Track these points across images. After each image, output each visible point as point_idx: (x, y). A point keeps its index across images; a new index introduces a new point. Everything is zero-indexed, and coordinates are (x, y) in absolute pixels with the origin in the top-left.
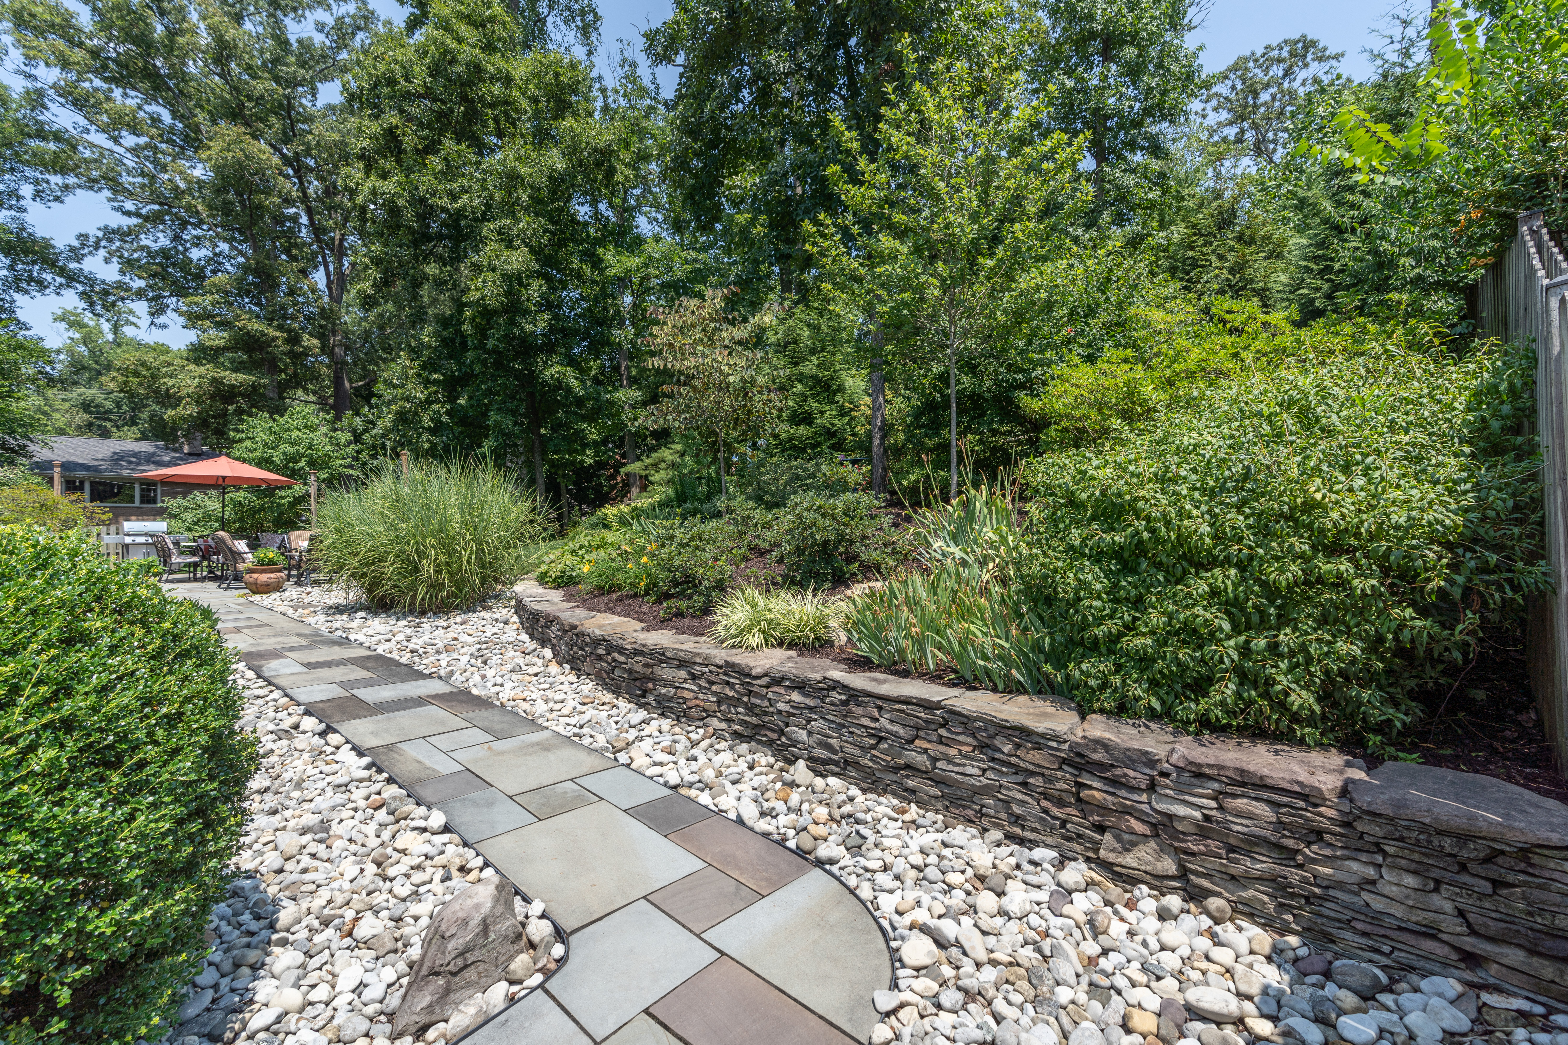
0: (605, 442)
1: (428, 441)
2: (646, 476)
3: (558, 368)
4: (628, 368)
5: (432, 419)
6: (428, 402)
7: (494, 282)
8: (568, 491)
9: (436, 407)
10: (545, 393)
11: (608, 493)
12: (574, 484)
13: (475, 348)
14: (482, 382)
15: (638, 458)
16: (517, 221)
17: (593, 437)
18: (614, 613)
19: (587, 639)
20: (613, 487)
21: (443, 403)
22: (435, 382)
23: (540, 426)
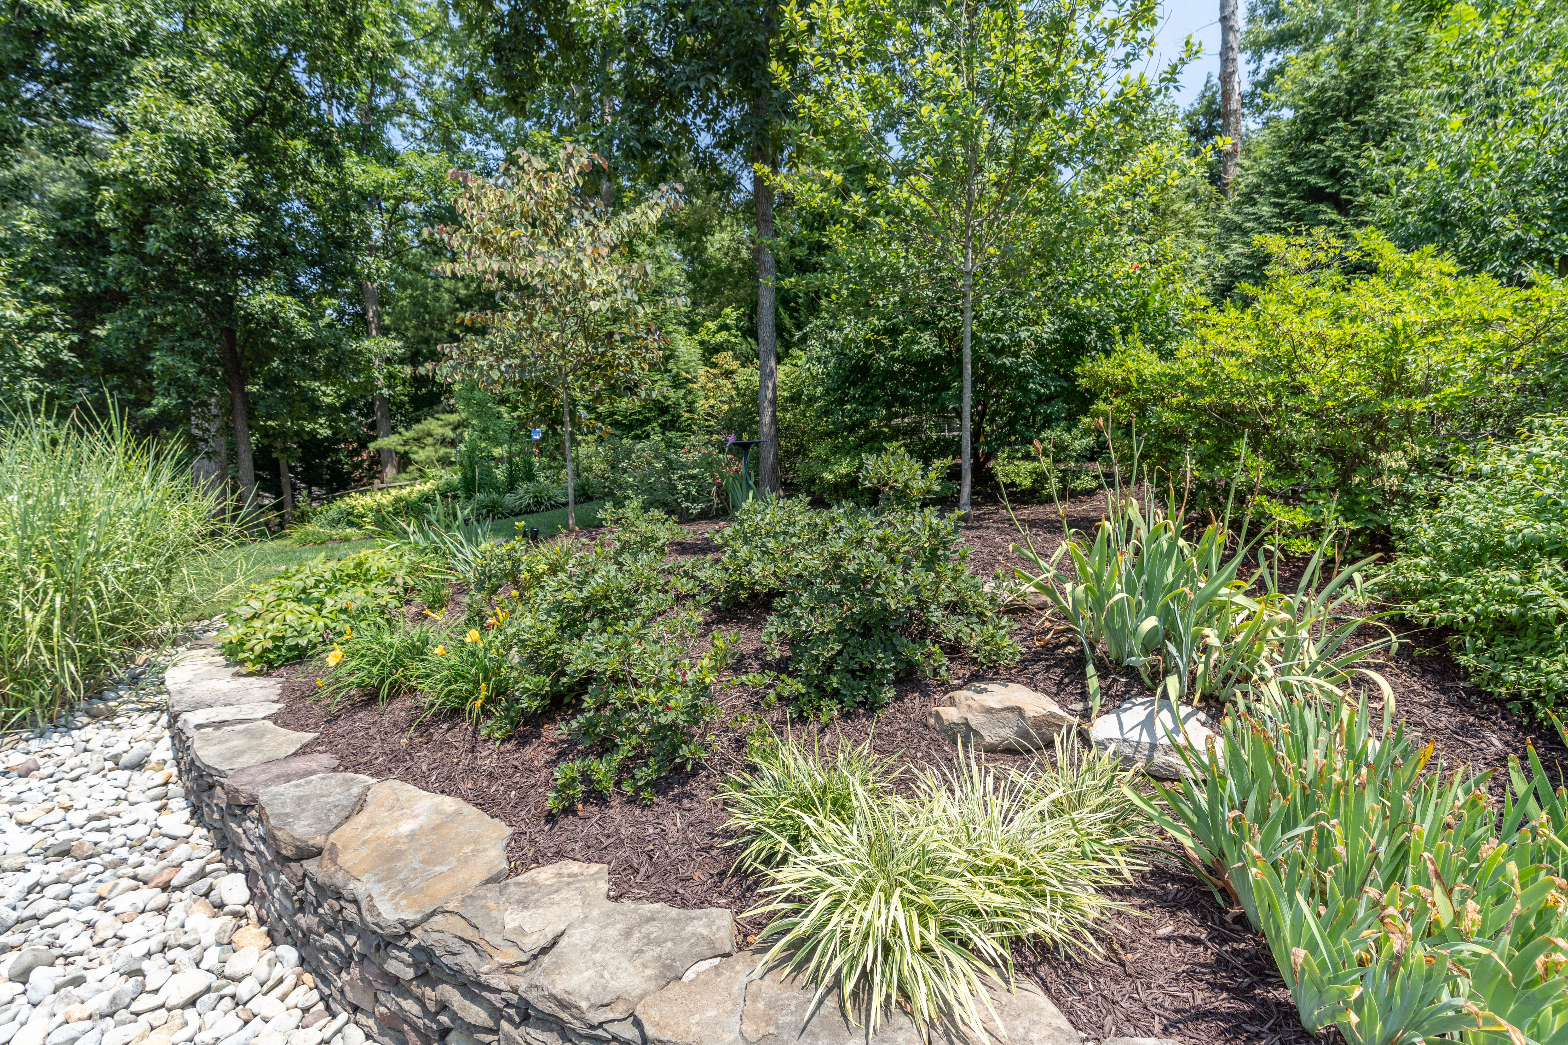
0: (346, 408)
1: (35, 389)
2: (406, 453)
3: (272, 296)
4: (378, 315)
5: (42, 356)
6: (33, 327)
7: (155, 148)
8: (292, 469)
9: (49, 337)
10: (251, 332)
11: (349, 473)
12: (300, 460)
13: (123, 252)
14: (138, 306)
15: (393, 430)
16: (196, 66)
17: (328, 400)
18: (411, 776)
19: (350, 912)
20: (357, 466)
21: (64, 333)
22: (47, 299)
23: (243, 382)
